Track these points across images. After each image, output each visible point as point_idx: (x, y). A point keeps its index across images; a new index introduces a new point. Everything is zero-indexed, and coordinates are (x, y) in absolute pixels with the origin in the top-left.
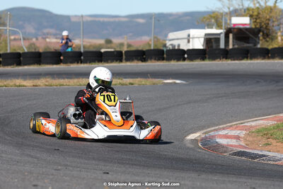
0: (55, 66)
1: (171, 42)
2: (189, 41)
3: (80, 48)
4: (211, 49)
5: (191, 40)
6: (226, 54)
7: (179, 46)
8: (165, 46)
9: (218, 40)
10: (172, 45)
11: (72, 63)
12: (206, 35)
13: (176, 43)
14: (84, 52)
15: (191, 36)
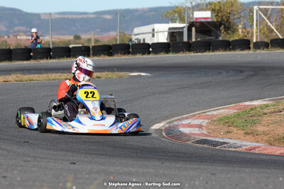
0: (25, 62)
1: (137, 37)
2: (153, 36)
3: (49, 45)
4: (175, 43)
5: (155, 34)
6: (189, 47)
7: (144, 40)
8: (131, 40)
9: (181, 34)
10: (137, 39)
11: (41, 58)
12: (170, 29)
13: (141, 37)
14: (54, 48)
15: (155, 31)
